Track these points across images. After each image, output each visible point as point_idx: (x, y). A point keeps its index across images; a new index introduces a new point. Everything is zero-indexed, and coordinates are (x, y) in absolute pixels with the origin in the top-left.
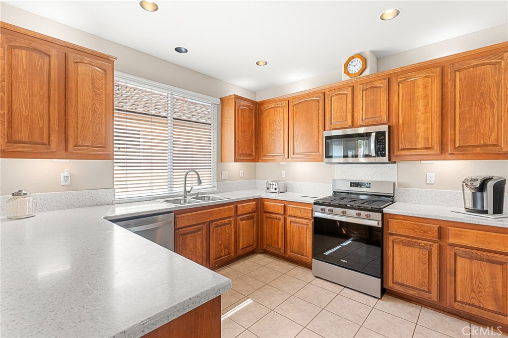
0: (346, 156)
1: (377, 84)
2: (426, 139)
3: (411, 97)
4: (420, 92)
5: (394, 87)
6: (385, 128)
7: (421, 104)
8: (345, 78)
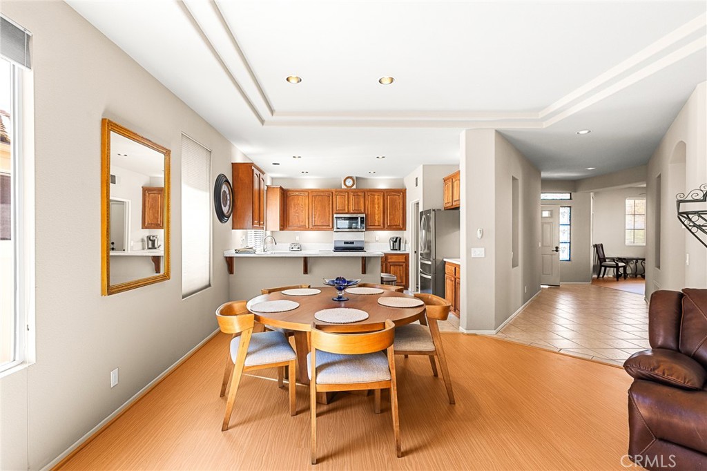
0: (350, 228)
1: (359, 194)
2: (379, 222)
3: (373, 202)
4: (376, 201)
5: (366, 197)
6: (364, 216)
7: (376, 206)
8: (343, 187)
